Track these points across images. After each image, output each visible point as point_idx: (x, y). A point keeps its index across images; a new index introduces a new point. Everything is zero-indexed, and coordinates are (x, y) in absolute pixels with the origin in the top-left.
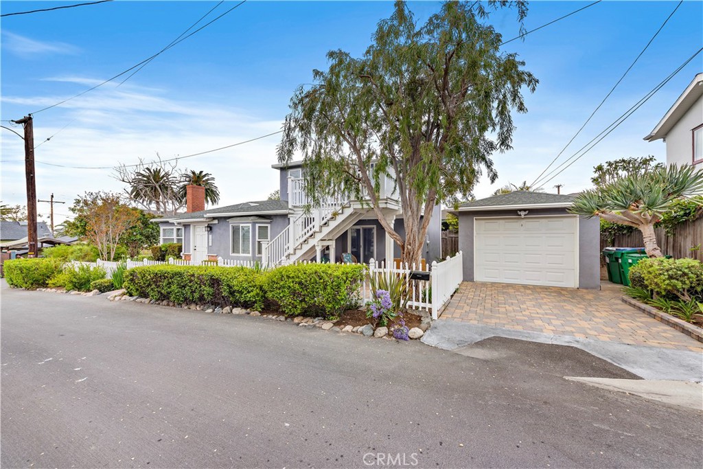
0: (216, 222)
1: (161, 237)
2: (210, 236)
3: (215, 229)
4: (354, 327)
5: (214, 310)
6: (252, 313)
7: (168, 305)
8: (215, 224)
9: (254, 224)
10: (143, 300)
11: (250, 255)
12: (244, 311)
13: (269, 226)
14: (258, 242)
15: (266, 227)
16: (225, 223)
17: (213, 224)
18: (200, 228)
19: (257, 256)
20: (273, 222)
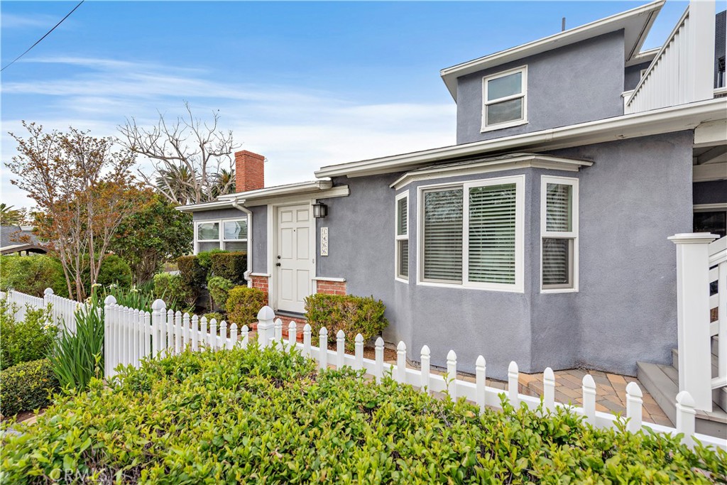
0: (343, 191)
1: (196, 241)
2: (325, 231)
3: (337, 211)
8: (340, 198)
9: (536, 173)
13: (574, 182)
14: (544, 239)
15: (567, 189)
16: (380, 191)
17: (333, 198)
18: (295, 213)
19: (542, 292)
20: (591, 171)
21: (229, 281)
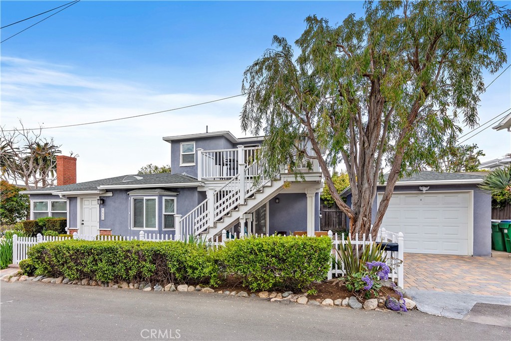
0: (110, 194)
1: (32, 211)
2: (103, 210)
3: (108, 202)
4: (334, 300)
5: (153, 288)
6: (203, 290)
7: (89, 284)
8: (109, 197)
9: (160, 196)
10: (52, 280)
11: (156, 229)
12: (192, 288)
13: (175, 199)
14: (165, 215)
15: (173, 200)
16: (124, 196)
17: (106, 197)
18: (90, 201)
19: (163, 230)
20: (179, 195)
21: (56, 232)
